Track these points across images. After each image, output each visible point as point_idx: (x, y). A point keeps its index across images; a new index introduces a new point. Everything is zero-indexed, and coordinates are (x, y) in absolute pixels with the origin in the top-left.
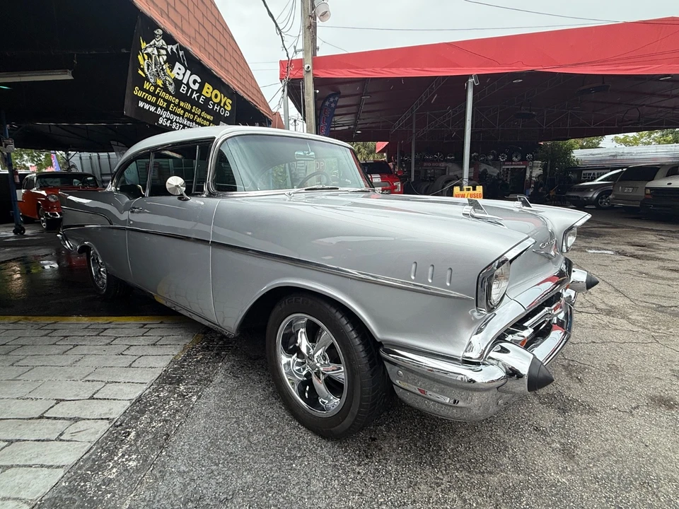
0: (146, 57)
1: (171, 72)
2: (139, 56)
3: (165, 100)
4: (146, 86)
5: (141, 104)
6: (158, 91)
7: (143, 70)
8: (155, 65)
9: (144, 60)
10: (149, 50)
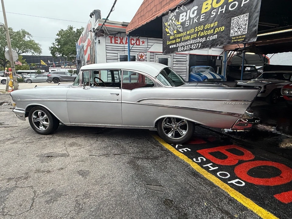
0: (168, 27)
1: (179, 22)
2: (166, 30)
3: (179, 38)
4: (171, 38)
5: (171, 47)
6: (175, 36)
7: (168, 33)
8: (172, 26)
9: (168, 28)
10: (169, 24)
